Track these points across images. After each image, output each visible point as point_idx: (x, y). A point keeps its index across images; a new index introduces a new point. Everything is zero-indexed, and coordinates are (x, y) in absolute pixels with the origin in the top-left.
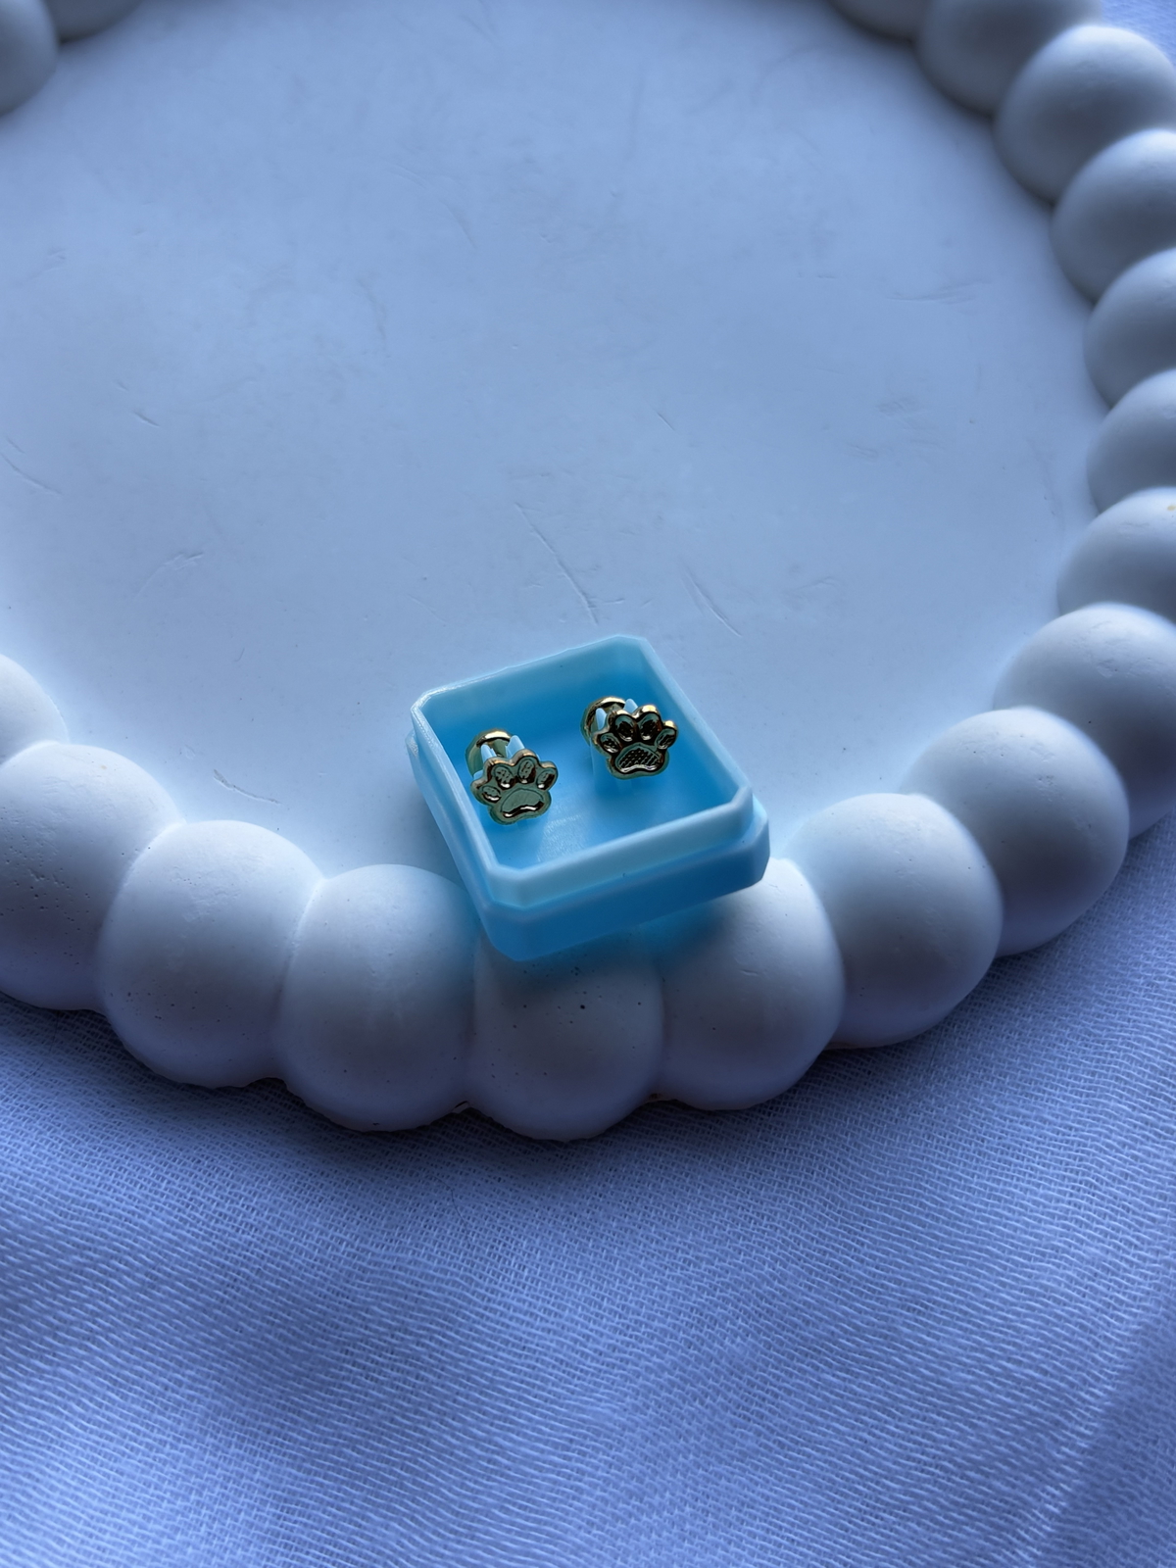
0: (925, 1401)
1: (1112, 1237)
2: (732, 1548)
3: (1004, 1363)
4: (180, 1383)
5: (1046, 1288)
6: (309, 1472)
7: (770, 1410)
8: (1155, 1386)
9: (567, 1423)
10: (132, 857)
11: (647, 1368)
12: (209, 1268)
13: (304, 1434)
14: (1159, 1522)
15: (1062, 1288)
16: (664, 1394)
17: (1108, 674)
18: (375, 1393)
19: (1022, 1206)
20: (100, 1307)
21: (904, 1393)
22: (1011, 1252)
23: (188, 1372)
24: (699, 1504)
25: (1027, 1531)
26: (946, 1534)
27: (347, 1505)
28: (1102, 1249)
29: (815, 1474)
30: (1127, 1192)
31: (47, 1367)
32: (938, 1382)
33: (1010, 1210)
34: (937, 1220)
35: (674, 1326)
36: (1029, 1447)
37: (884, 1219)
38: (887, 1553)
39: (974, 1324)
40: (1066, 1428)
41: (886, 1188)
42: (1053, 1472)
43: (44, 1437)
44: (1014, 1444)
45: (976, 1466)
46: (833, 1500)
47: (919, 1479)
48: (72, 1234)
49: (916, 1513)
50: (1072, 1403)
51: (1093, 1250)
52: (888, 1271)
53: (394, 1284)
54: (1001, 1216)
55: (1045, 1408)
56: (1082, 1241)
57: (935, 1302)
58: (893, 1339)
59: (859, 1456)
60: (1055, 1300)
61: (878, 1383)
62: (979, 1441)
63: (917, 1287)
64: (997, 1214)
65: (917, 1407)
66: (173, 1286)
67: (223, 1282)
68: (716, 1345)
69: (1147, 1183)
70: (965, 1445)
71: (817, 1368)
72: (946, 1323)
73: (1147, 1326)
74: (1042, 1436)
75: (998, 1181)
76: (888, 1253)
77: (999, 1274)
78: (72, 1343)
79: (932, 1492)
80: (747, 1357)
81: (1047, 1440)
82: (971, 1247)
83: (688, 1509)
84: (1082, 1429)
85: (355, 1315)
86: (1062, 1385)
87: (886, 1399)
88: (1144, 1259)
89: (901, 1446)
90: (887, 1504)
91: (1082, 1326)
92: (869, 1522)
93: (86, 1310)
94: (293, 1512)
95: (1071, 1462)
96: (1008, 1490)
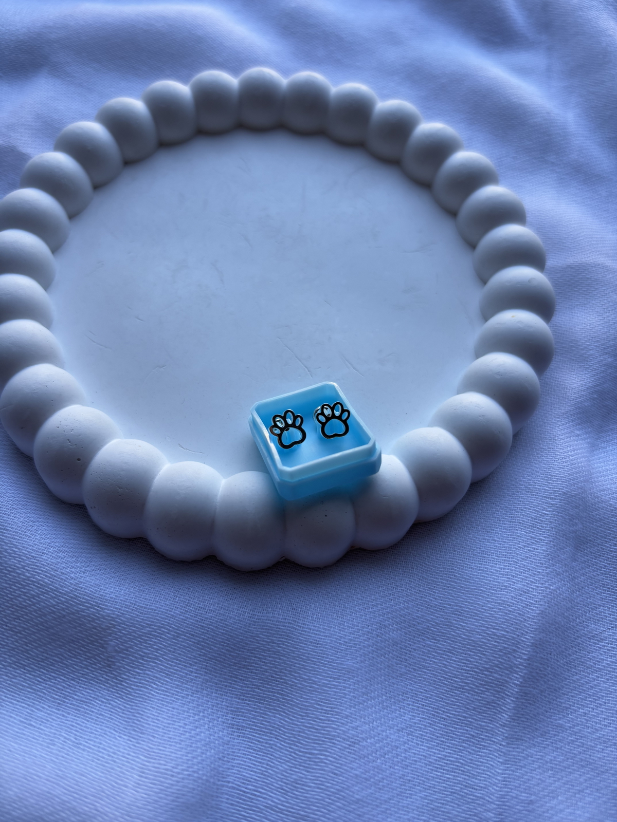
0: (465, 647)
1: (525, 580)
2: (402, 710)
3: (492, 630)
4: (192, 672)
5: (504, 601)
6: (243, 700)
7: (409, 657)
8: (548, 633)
9: (337, 669)
10: (154, 478)
11: (364, 646)
12: (198, 628)
13: (240, 686)
14: (556, 684)
15: (510, 601)
16: (371, 655)
17: (498, 377)
18: (264, 667)
19: (491, 572)
20: (159, 646)
21: (457, 645)
22: (489, 589)
23: (194, 667)
24: (388, 695)
25: (508, 692)
26: (479, 696)
27: (258, 710)
28: (522, 585)
29: (428, 679)
30: (528, 563)
31: (141, 672)
32: (469, 640)
33: (487, 574)
34: (461, 580)
35: (371, 630)
36: (505, 660)
37: (442, 583)
38: (459, 706)
39: (480, 617)
40: (517, 652)
41: (441, 571)
42: (515, 669)
43: (143, 698)
44: (500, 660)
45: (487, 670)
46: (436, 688)
47: (467, 676)
48: (146, 620)
49: (467, 690)
50: (519, 642)
51: (519, 585)
52: (445, 601)
53: (267, 626)
54: (484, 577)
55: (509, 645)
56: (515, 583)
57: (464, 611)
58: (451, 626)
59: (444, 671)
60: (508, 605)
61: (447, 643)
62: (487, 660)
63: (457, 606)
64: (483, 576)
65: (462, 650)
66: (185, 636)
67: (203, 632)
68: (387, 635)
69: (535, 559)
70: (482, 662)
71: (424, 640)
72: (469, 618)
73: (542, 611)
74: (509, 656)
75: (482, 564)
76: (444, 595)
77: (486, 598)
78: (150, 661)
79: (472, 681)
80: (399, 638)
81: (512, 657)
82: (475, 589)
83: (384, 697)
84: (524, 652)
85: (254, 639)
86: (515, 636)
87: (451, 648)
88: (538, 587)
89: (458, 665)
90: (456, 687)
91: (519, 614)
92: (450, 695)
93: (154, 648)
94: (238, 716)
95: (521, 664)
96: (499, 677)
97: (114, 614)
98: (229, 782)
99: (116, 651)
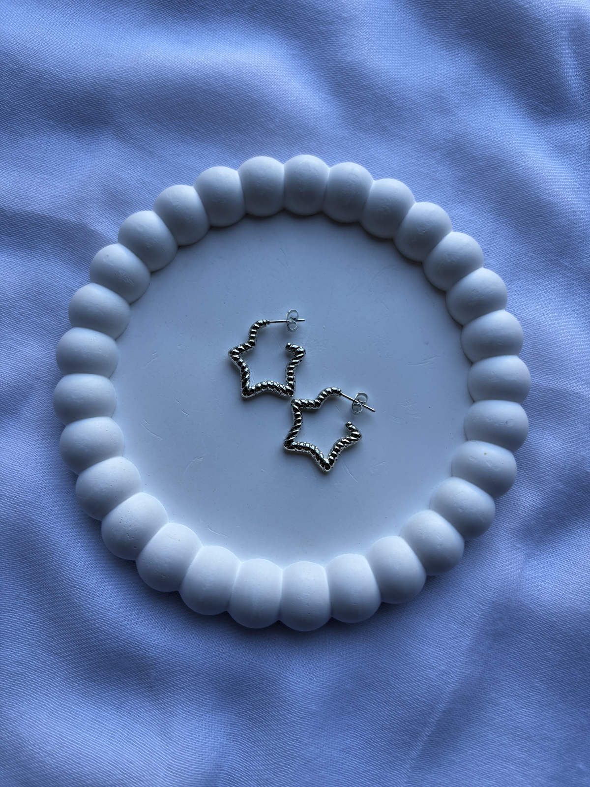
3: (417, 696)
4: (206, 699)
5: (430, 677)
6: (239, 717)
10: (189, 566)
12: (213, 670)
13: (237, 707)
15: (434, 678)
17: (461, 511)
18: (255, 698)
20: (185, 680)
22: (421, 666)
23: (208, 696)
25: (421, 739)
27: (248, 726)
28: (446, 667)
30: (454, 652)
31: (172, 695)
32: (400, 698)
40: (431, 714)
42: (428, 724)
43: (172, 714)
44: (419, 717)
48: (178, 662)
50: (434, 708)
51: (443, 668)
53: (260, 672)
55: (427, 708)
56: (440, 665)
60: (432, 681)
62: (410, 715)
66: (204, 675)
67: (216, 673)
68: (343, 687)
69: (459, 650)
71: (369, 690)
72: (403, 683)
73: (455, 690)
75: (419, 645)
78: (178, 689)
81: (428, 717)
83: (334, 729)
84: (436, 715)
88: (457, 671)
90: (385, 727)
91: (438, 688)
93: (182, 681)
94: (234, 727)
95: (433, 722)
96: (416, 728)
97: (156, 656)
98: (224, 770)
99: (156, 679)
